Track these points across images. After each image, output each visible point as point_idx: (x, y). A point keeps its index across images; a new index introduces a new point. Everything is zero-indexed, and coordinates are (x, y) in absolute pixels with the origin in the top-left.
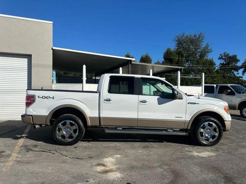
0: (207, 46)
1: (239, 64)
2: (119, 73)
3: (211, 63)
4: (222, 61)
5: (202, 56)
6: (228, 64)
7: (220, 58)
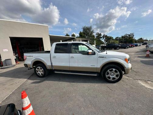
0: (93, 31)
1: (102, 36)
2: (60, 42)
3: (94, 36)
4: (97, 35)
5: (91, 34)
6: (99, 36)
7: (96, 34)
